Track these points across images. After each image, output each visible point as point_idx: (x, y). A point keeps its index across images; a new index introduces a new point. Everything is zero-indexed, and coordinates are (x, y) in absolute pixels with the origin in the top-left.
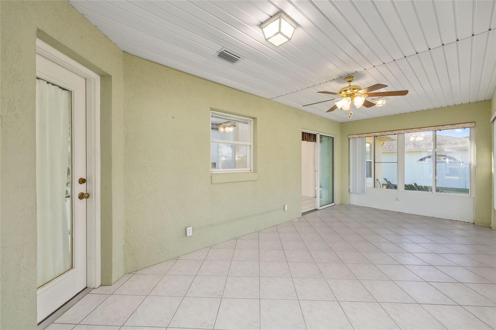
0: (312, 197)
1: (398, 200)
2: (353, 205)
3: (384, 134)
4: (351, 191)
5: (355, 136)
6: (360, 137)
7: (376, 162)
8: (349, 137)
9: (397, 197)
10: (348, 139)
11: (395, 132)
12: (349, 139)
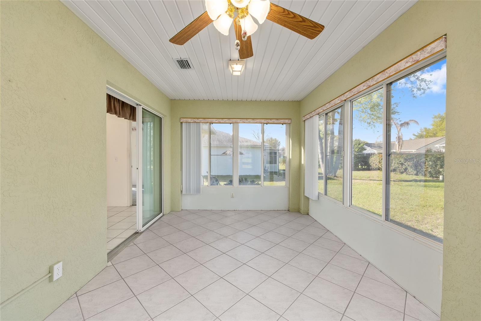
0: (126, 205)
1: (233, 197)
2: (186, 210)
3: (222, 122)
4: (184, 193)
5: (189, 120)
6: (195, 122)
7: (211, 154)
8: (181, 121)
9: (233, 194)
10: (180, 123)
11: (231, 121)
12: (182, 123)
